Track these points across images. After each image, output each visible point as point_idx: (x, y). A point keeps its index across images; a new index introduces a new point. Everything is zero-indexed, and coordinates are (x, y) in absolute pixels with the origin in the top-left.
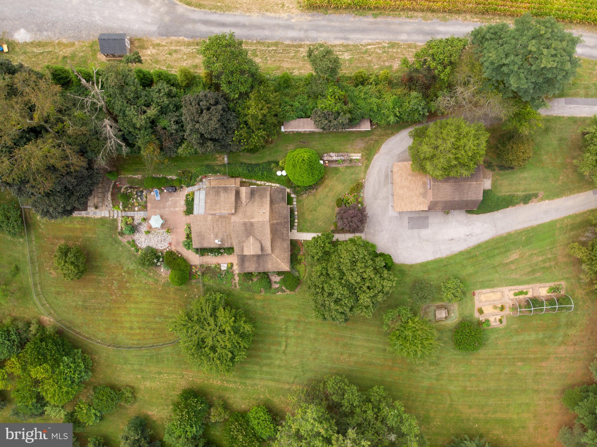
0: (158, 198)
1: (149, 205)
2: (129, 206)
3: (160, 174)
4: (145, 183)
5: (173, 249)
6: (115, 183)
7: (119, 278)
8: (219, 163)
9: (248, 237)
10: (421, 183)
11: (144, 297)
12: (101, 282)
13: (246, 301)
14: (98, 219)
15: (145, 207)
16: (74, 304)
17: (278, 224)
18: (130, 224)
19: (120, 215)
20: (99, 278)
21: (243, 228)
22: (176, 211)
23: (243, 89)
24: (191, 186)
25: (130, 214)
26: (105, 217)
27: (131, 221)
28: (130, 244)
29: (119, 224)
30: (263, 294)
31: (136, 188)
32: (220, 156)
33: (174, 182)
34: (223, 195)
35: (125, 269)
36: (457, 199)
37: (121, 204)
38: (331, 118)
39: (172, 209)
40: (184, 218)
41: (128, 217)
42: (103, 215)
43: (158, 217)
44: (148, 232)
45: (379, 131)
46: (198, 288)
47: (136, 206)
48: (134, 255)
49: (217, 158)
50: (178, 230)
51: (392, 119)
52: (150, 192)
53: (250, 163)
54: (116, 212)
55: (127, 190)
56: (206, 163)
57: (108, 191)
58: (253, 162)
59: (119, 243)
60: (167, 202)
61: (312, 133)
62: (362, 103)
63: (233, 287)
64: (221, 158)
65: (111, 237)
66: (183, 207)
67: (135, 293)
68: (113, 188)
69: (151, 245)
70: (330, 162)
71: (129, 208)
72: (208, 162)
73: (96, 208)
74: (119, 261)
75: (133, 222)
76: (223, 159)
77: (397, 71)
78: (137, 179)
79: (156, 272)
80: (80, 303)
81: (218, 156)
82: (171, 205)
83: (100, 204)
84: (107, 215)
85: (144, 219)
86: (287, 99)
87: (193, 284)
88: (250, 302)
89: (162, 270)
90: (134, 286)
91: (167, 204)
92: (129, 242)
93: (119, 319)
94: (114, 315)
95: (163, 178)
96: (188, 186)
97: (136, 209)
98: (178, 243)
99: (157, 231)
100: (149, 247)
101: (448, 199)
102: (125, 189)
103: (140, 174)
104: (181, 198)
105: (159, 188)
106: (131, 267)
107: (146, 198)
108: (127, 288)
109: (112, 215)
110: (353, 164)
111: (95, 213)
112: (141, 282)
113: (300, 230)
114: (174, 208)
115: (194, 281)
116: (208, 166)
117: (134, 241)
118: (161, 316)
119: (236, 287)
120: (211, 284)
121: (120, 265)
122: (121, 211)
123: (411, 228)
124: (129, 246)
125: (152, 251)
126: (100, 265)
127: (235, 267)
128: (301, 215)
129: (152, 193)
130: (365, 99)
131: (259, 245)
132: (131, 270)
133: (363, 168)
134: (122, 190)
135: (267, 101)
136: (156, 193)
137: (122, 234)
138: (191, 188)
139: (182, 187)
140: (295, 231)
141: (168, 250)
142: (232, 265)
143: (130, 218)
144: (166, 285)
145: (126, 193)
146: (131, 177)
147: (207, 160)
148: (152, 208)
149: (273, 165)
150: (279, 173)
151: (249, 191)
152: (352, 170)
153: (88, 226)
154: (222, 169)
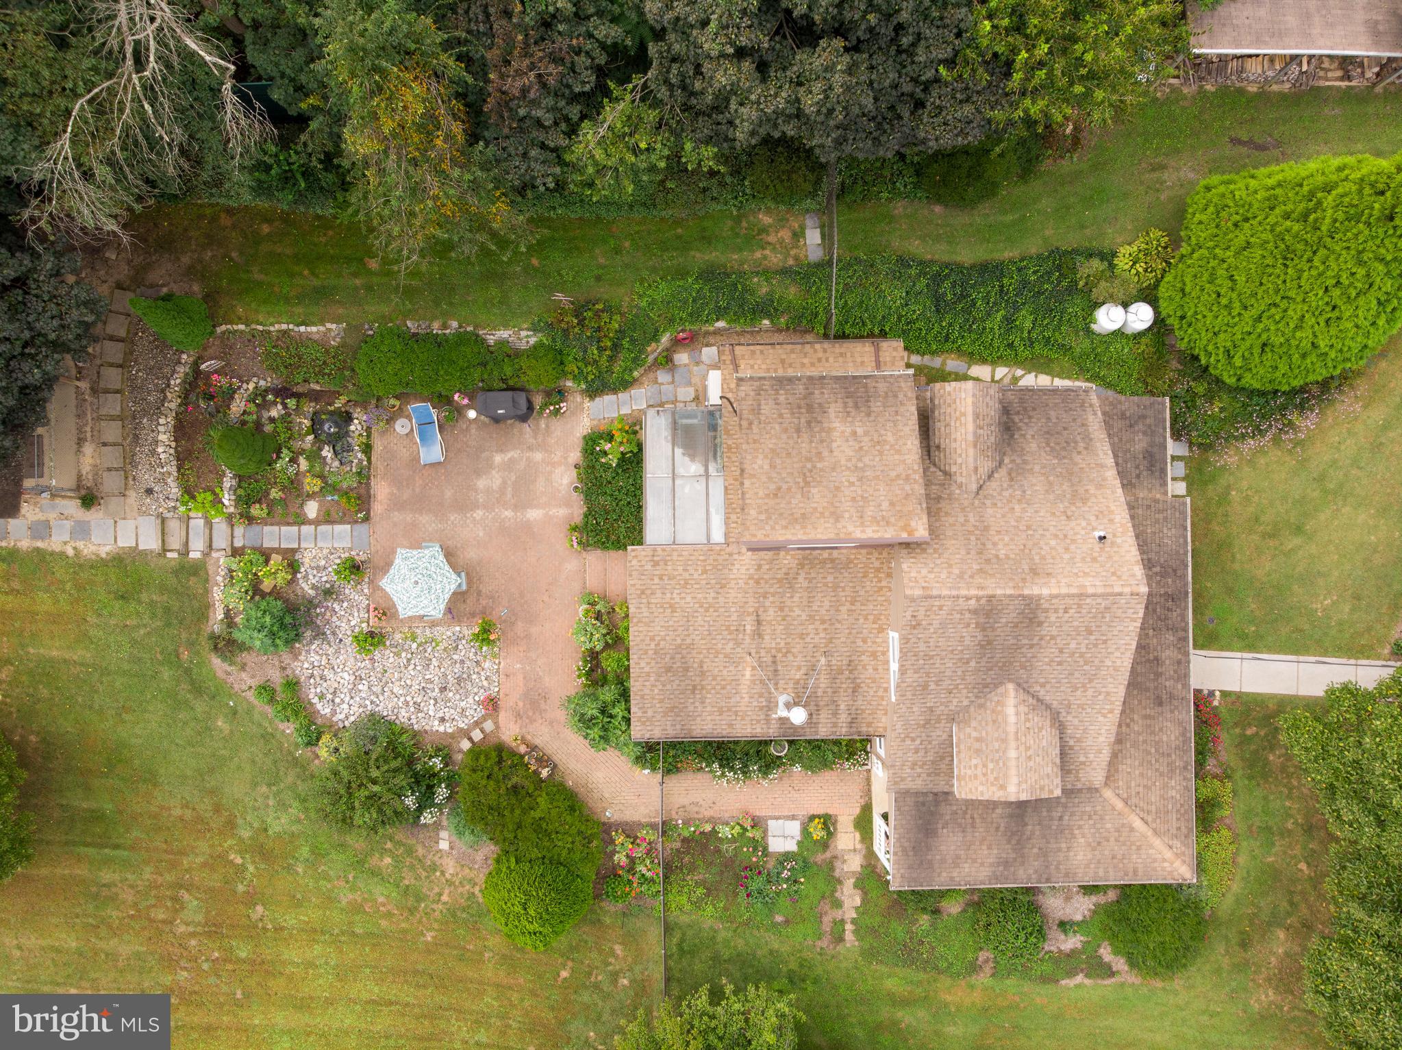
0: (433, 452)
1: (381, 490)
2: (275, 494)
3: (446, 315)
4: (361, 366)
5: (509, 731)
6: (196, 365)
7: (215, 880)
8: (774, 259)
9: (985, 688)
12: (113, 898)
13: (887, 1013)
14: (100, 564)
15: (356, 503)
18: (276, 593)
19: (221, 541)
20: (106, 876)
22: (527, 527)
24: (615, 391)
25: (275, 536)
26: (135, 554)
27: (282, 577)
28: (272, 700)
29: (217, 594)
30: (985, 979)
31: (315, 396)
32: (782, 222)
33: (524, 362)
35: (246, 834)
37: (228, 482)
39: (508, 513)
40: (571, 565)
41: (266, 555)
42: (126, 541)
43: (432, 556)
44: (372, 639)
46: (631, 939)
47: (310, 496)
48: (295, 762)
49: (764, 230)
50: (534, 630)
52: (391, 420)
53: (946, 258)
54: (198, 523)
55: (265, 405)
56: (702, 257)
57: (158, 410)
58: (967, 255)
59: (216, 693)
60: (478, 473)
63: (824, 943)
64: (785, 234)
65: (172, 659)
66: (568, 504)
67: (292, 954)
68: (185, 396)
69: (385, 707)
71: (271, 505)
72: (712, 256)
73: (89, 500)
74: (212, 792)
75: (293, 581)
76: (798, 235)
78: (322, 344)
79: (410, 851)
81: (766, 220)
82: (502, 490)
83: (111, 482)
84: (150, 542)
85: (354, 568)
87: (608, 920)
89: (444, 845)
90: (289, 920)
91: (481, 483)
92: (267, 691)
95: (462, 339)
96: (593, 392)
97: (312, 509)
98: (535, 701)
99: (423, 633)
100: (374, 719)
102: (252, 400)
103: (337, 320)
104: (557, 456)
105: (443, 400)
106: (279, 823)
107: (367, 449)
108: (253, 932)
109: (175, 542)
111: (81, 531)
112: (329, 900)
114: (519, 506)
115: (611, 907)
116: (710, 274)
117: (293, 685)
119: (840, 939)
120: (708, 923)
121: (217, 809)
122: (230, 517)
124: (270, 710)
125: (392, 747)
126: (108, 807)
127: (848, 841)
129: (401, 426)
131: (1048, 738)
132: (279, 836)
134: (238, 406)
136: (425, 424)
137: (227, 645)
138: (608, 399)
139: (561, 394)
141: (477, 735)
143: (276, 559)
145: (258, 425)
146: (285, 332)
147: (707, 239)
148: (397, 504)
150: (1109, 318)
153: (44, 602)
154: (792, 292)
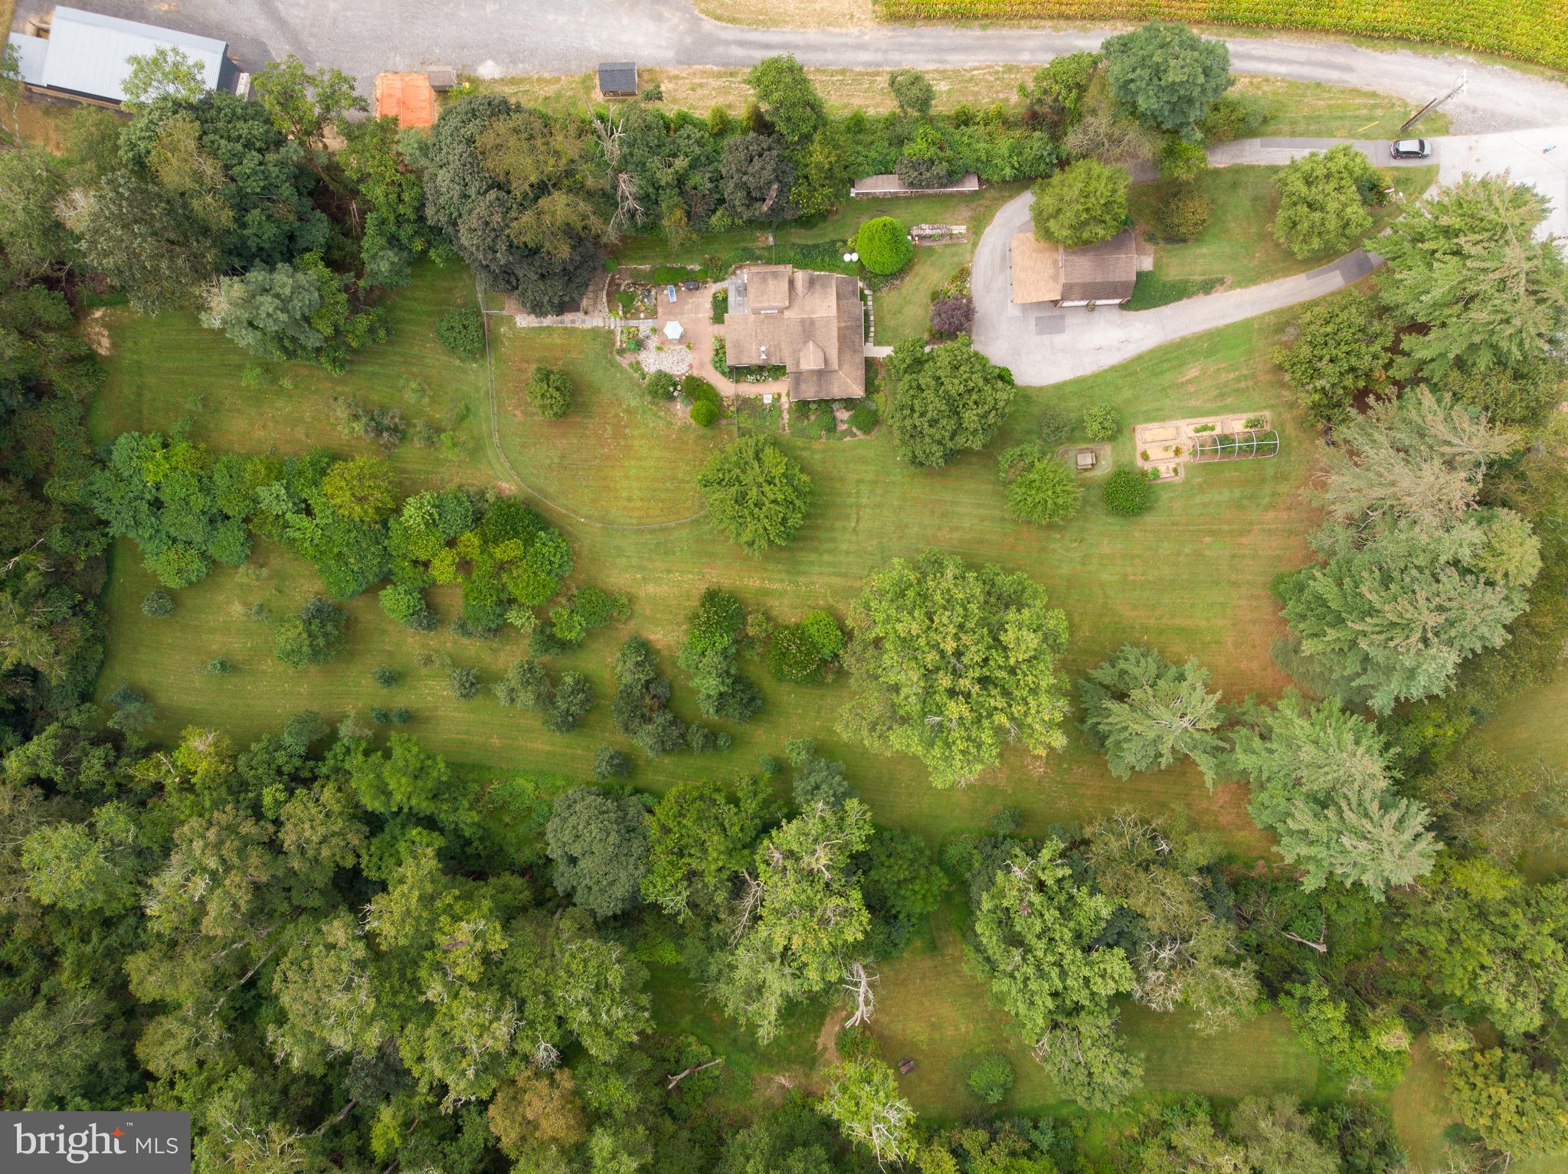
0: (674, 299)
1: (660, 310)
2: (633, 311)
3: (677, 263)
4: (655, 276)
5: (695, 373)
6: (613, 278)
8: (761, 245)
9: (806, 342)
10: (1050, 262)
11: (651, 448)
12: (587, 428)
13: (799, 453)
14: (588, 331)
15: (653, 314)
16: (547, 462)
17: (846, 327)
18: (633, 337)
19: (619, 324)
20: (586, 421)
21: (800, 329)
22: (699, 318)
23: (805, 129)
24: (720, 281)
25: (633, 323)
26: (597, 327)
27: (635, 334)
28: (633, 367)
29: (618, 338)
30: (823, 440)
31: (642, 285)
32: (763, 235)
33: (697, 274)
34: (771, 283)
35: (625, 407)
36: (1099, 280)
37: (621, 307)
38: (923, 169)
39: (694, 315)
40: (710, 329)
41: (631, 328)
42: (595, 325)
44: (660, 348)
45: (993, 193)
46: (729, 433)
47: (642, 312)
48: (639, 386)
49: (758, 238)
50: (702, 346)
51: (1008, 171)
52: (663, 291)
53: (805, 243)
54: (613, 319)
55: (629, 288)
56: (742, 245)
57: (603, 289)
58: (810, 242)
59: (618, 366)
60: (685, 304)
61: (894, 198)
62: (964, 149)
63: (780, 431)
64: (764, 239)
65: (605, 357)
66: (708, 312)
67: (636, 443)
68: (610, 285)
69: (663, 368)
70: (922, 238)
71: (632, 314)
72: (745, 245)
73: (586, 313)
74: (616, 395)
75: (638, 334)
76: (767, 239)
77: (1016, 106)
78: (645, 271)
79: (670, 408)
80: (556, 460)
81: (759, 235)
82: (692, 308)
83: (591, 309)
84: (601, 324)
85: (655, 329)
86: (859, 148)
87: (723, 427)
88: (805, 454)
89: (679, 406)
90: (636, 433)
91: (687, 307)
92: (631, 365)
93: (612, 484)
94: (605, 478)
95: (680, 268)
96: (715, 282)
97: (642, 315)
98: (702, 365)
99: (673, 346)
100: (660, 371)
101: (1087, 279)
102: (626, 286)
103: (649, 264)
104: (706, 299)
105: (676, 285)
106: (633, 404)
107: (656, 299)
108: (625, 437)
109: (607, 324)
110: (955, 241)
111: (583, 322)
112: (647, 426)
113: (877, 343)
114: (697, 313)
115: (724, 422)
116: (745, 249)
117: (638, 363)
118: (674, 478)
119: (785, 430)
121: (617, 400)
122: (621, 318)
123: (1040, 333)
124: (632, 370)
125: (666, 377)
126: (588, 401)
127: (784, 399)
128: (880, 320)
129: (665, 292)
130: (969, 145)
131: (821, 354)
132: (634, 407)
133: (969, 246)
134: (622, 288)
135: (836, 147)
136: (671, 291)
137: (621, 352)
138: (719, 283)
139: (707, 282)
140: (870, 345)
141: (687, 375)
142: (779, 395)
143: (633, 329)
144: (685, 428)
145: (628, 293)
146: (635, 268)
147: (744, 240)
148: (664, 314)
149: (839, 244)
150: (847, 257)
151: (807, 278)
152: (954, 249)
153: (573, 341)
154: (766, 254)
